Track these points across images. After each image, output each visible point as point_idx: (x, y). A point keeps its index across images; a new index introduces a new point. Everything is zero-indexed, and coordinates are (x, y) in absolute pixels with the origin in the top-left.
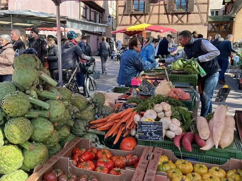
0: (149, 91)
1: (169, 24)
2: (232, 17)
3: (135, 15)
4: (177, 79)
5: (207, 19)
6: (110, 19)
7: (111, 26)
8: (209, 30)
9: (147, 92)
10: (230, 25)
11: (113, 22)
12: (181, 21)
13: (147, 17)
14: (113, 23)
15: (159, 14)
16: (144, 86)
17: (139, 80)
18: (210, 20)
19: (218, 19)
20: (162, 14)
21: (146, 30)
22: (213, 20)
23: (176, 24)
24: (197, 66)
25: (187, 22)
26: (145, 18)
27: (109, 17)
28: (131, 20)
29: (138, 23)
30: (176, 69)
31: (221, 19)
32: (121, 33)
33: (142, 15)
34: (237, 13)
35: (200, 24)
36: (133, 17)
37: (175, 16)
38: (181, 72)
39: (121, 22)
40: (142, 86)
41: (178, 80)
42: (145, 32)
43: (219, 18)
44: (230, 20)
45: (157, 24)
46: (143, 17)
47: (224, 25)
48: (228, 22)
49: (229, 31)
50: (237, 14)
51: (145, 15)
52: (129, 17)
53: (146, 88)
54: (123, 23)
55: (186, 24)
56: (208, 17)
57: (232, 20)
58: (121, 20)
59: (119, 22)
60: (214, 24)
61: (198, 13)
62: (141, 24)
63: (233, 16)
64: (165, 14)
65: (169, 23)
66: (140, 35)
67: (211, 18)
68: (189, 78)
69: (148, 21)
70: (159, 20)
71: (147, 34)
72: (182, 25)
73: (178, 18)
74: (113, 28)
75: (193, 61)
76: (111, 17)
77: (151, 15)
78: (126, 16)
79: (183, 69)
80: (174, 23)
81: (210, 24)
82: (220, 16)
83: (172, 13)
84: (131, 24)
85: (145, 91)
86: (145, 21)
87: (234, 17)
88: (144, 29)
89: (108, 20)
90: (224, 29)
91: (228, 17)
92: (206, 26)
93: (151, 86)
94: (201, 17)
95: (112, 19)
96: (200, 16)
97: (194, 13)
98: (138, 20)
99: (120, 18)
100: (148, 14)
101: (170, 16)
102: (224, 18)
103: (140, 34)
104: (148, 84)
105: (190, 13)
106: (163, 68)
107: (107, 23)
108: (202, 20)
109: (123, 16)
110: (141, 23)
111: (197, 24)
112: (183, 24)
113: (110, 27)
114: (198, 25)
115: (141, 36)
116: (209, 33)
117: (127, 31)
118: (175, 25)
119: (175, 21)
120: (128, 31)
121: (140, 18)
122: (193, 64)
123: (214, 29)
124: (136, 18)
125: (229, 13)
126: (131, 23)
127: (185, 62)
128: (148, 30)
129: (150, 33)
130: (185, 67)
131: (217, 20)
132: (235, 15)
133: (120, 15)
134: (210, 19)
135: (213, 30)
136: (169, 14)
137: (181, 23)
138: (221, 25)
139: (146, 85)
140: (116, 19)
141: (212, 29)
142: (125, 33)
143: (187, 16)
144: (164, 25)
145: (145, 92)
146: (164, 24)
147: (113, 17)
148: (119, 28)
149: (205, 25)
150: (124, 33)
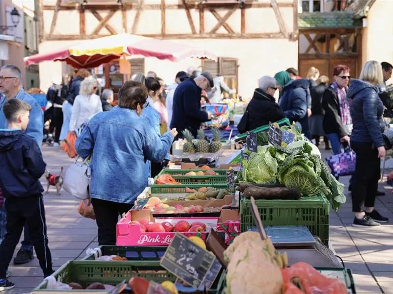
0: (201, 277)
1: (193, 35)
2: (358, 17)
3: (94, 9)
4: (268, 217)
5: (296, 22)
6: (15, 17)
7: (22, 41)
8: (303, 51)
9: (191, 280)
10: (355, 38)
11: (28, 30)
12: (227, 27)
13: (131, 14)
14: (25, 31)
15: (163, 7)
16: (179, 261)
17: (142, 223)
18: (302, 24)
19: (323, 22)
20: (171, 7)
21: (130, 52)
22: (311, 24)
23: (214, 35)
24: (319, 169)
25: (242, 31)
26: (124, 17)
27: (15, 12)
28: (83, 22)
29: (104, 31)
30: (259, 182)
31: (330, 23)
32: (55, 61)
33: (114, 8)
34: (370, 6)
35: (277, 36)
36: (89, 15)
37: (207, 14)
38: (277, 190)
39: (52, 30)
40: (174, 259)
41: (271, 218)
42: (128, 58)
43: (325, 19)
44: (354, 24)
45: (159, 36)
46: (118, 14)
47: (340, 39)
48: (349, 31)
49: (354, 53)
50: (372, 8)
51: (124, 8)
52: (75, 14)
53: (188, 267)
54: (60, 30)
55: (241, 37)
56: (296, 16)
57: (359, 25)
58: (54, 23)
59: (47, 30)
60: (313, 36)
61: (271, 6)
62: (112, 34)
63: (362, 14)
64: (179, 7)
65: (194, 33)
66: (113, 68)
67: (305, 19)
68: (303, 210)
69: (134, 28)
70: (164, 23)
71: (134, 63)
72: (230, 37)
73: (218, 19)
74: (29, 46)
75: (307, 154)
76: (21, 13)
77: (139, 8)
78: (67, 12)
79: (280, 179)
80: (207, 34)
81: (302, 36)
82: (325, 13)
83: (201, 4)
84: (83, 35)
85: (186, 279)
86: (124, 26)
87: (364, 17)
88: (125, 50)
89: (9, 23)
90: (339, 49)
91: (348, 16)
92: (294, 40)
93: (205, 259)
94: (279, 16)
95: (21, 20)
96: (276, 12)
97: (260, 6)
98: (104, 24)
99: (48, 15)
100: (130, 7)
101: (194, 13)
102: (338, 18)
103: (110, 63)
104: (192, 252)
105: (250, 6)
106: (204, 172)
107: (9, 31)
108: (281, 24)
109: (59, 10)
110: (112, 32)
111: (268, 36)
112: (230, 35)
113: (17, 44)
114: (274, 37)
115: (115, 69)
116: (302, 59)
117: (72, 56)
118: (211, 37)
119: (209, 27)
120: (75, 55)
121: (109, 17)
122: (309, 164)
123: (316, 49)
124: (99, 18)
125: (349, 4)
126: (83, 31)
127: (282, 158)
128: (137, 51)
129: (142, 62)
130: (288, 174)
131: (321, 25)
132: (367, 12)
133: (48, 8)
134: (303, 22)
135: (312, 51)
136: (193, 6)
137: (226, 32)
138: (333, 36)
139: (188, 256)
140: (36, 19)
141: (308, 50)
142: (68, 61)
143: (243, 15)
144: (180, 38)
145: (185, 282)
146: (180, 36)
147: (25, 15)
148: (46, 48)
149: (291, 37)
150: (65, 63)
